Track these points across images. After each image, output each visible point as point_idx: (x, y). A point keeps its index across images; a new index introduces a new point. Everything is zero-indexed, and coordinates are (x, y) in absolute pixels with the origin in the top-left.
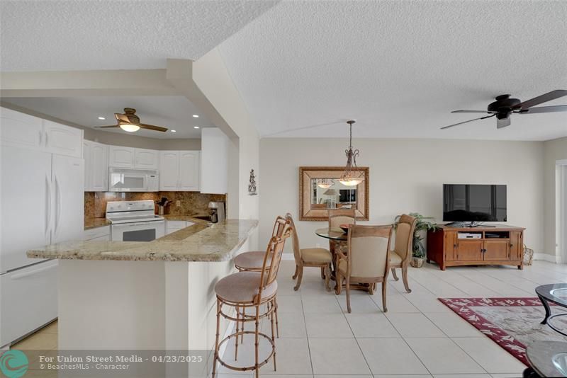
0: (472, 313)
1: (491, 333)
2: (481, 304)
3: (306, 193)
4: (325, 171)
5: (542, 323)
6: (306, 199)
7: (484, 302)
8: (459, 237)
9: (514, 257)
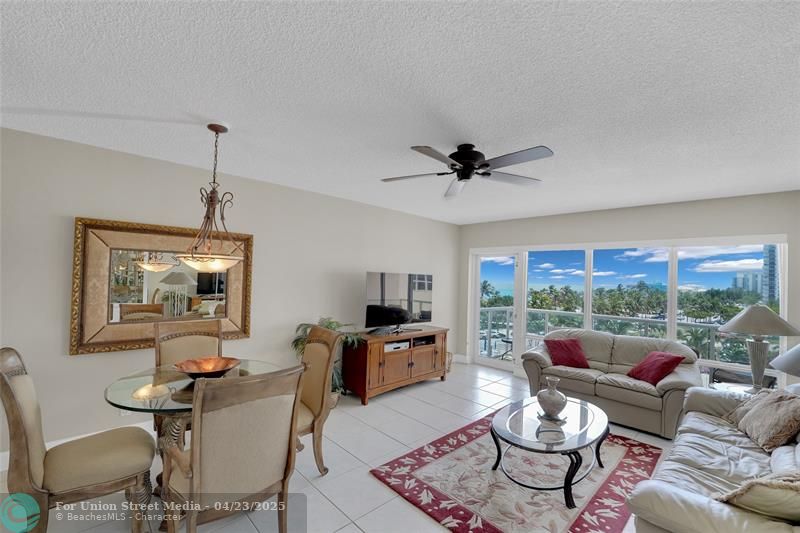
0: (421, 485)
2: (425, 459)
3: (95, 284)
4: (152, 236)
5: (495, 468)
6: (94, 298)
7: (427, 454)
8: (386, 350)
9: (438, 366)
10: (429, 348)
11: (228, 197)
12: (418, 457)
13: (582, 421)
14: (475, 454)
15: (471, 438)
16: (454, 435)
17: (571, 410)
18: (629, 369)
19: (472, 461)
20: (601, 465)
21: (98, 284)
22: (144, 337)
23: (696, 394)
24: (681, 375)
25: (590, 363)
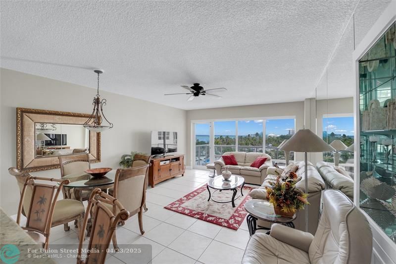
0: (184, 209)
1: (198, 216)
2: (184, 201)
3: (28, 140)
4: (55, 116)
5: (208, 200)
6: (28, 146)
7: (184, 200)
8: (161, 164)
9: (181, 170)
10: (178, 162)
11: (104, 101)
12: (181, 201)
13: (236, 181)
14: (201, 197)
15: (198, 193)
16: (192, 193)
17: (232, 178)
18: (251, 164)
19: (200, 199)
20: (243, 195)
21: (29, 139)
22: (52, 164)
23: (270, 169)
24: (267, 164)
25: (238, 163)
